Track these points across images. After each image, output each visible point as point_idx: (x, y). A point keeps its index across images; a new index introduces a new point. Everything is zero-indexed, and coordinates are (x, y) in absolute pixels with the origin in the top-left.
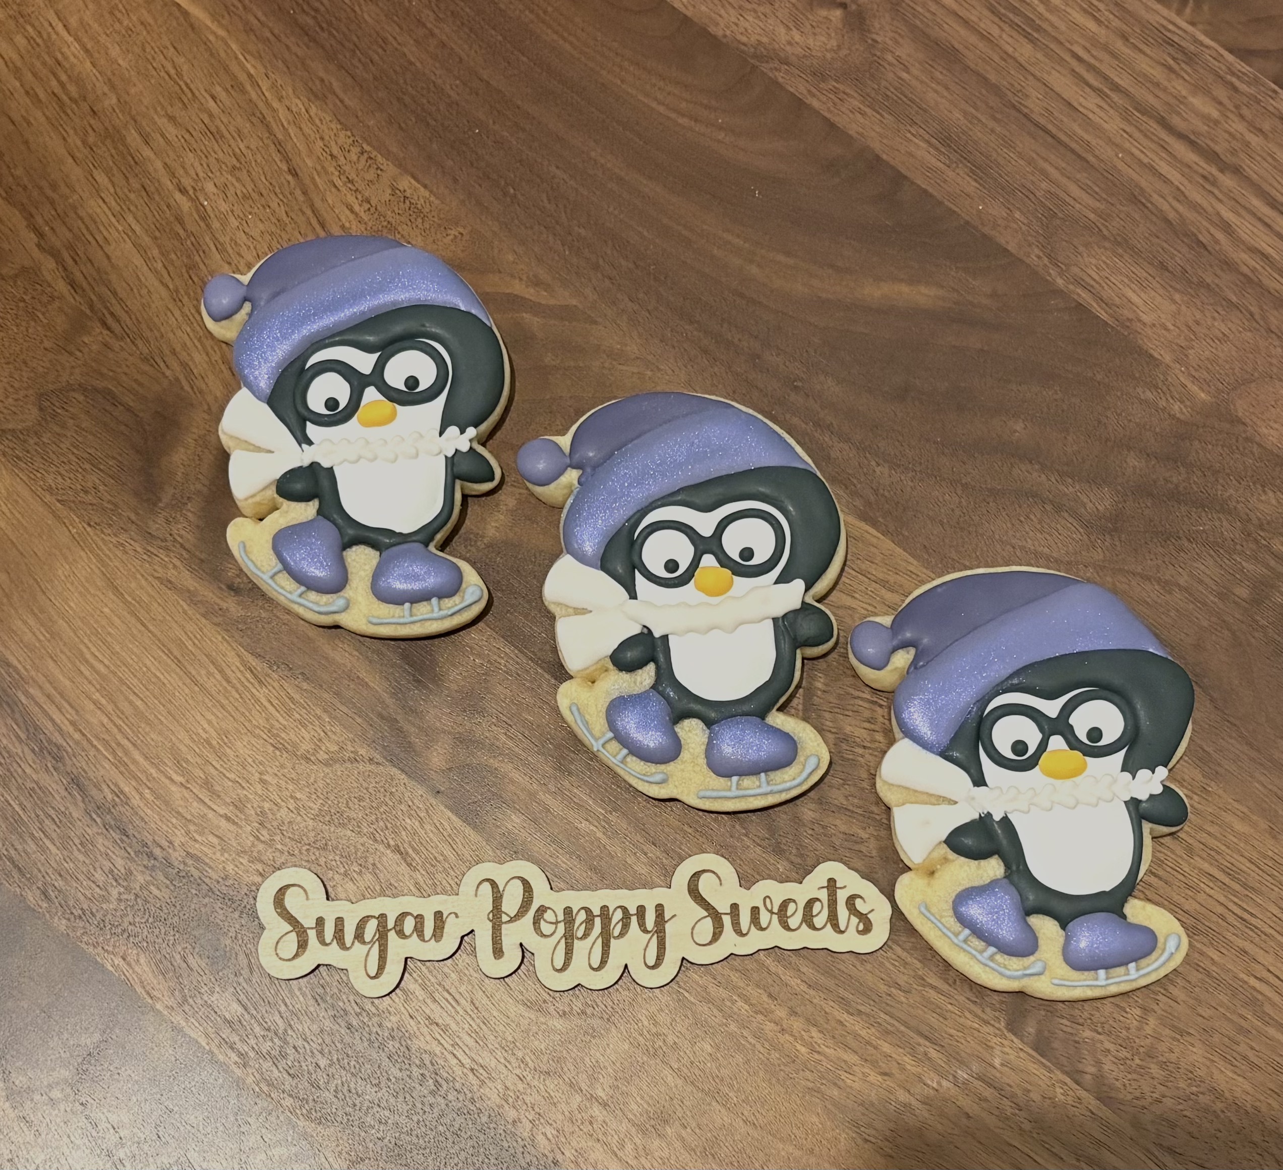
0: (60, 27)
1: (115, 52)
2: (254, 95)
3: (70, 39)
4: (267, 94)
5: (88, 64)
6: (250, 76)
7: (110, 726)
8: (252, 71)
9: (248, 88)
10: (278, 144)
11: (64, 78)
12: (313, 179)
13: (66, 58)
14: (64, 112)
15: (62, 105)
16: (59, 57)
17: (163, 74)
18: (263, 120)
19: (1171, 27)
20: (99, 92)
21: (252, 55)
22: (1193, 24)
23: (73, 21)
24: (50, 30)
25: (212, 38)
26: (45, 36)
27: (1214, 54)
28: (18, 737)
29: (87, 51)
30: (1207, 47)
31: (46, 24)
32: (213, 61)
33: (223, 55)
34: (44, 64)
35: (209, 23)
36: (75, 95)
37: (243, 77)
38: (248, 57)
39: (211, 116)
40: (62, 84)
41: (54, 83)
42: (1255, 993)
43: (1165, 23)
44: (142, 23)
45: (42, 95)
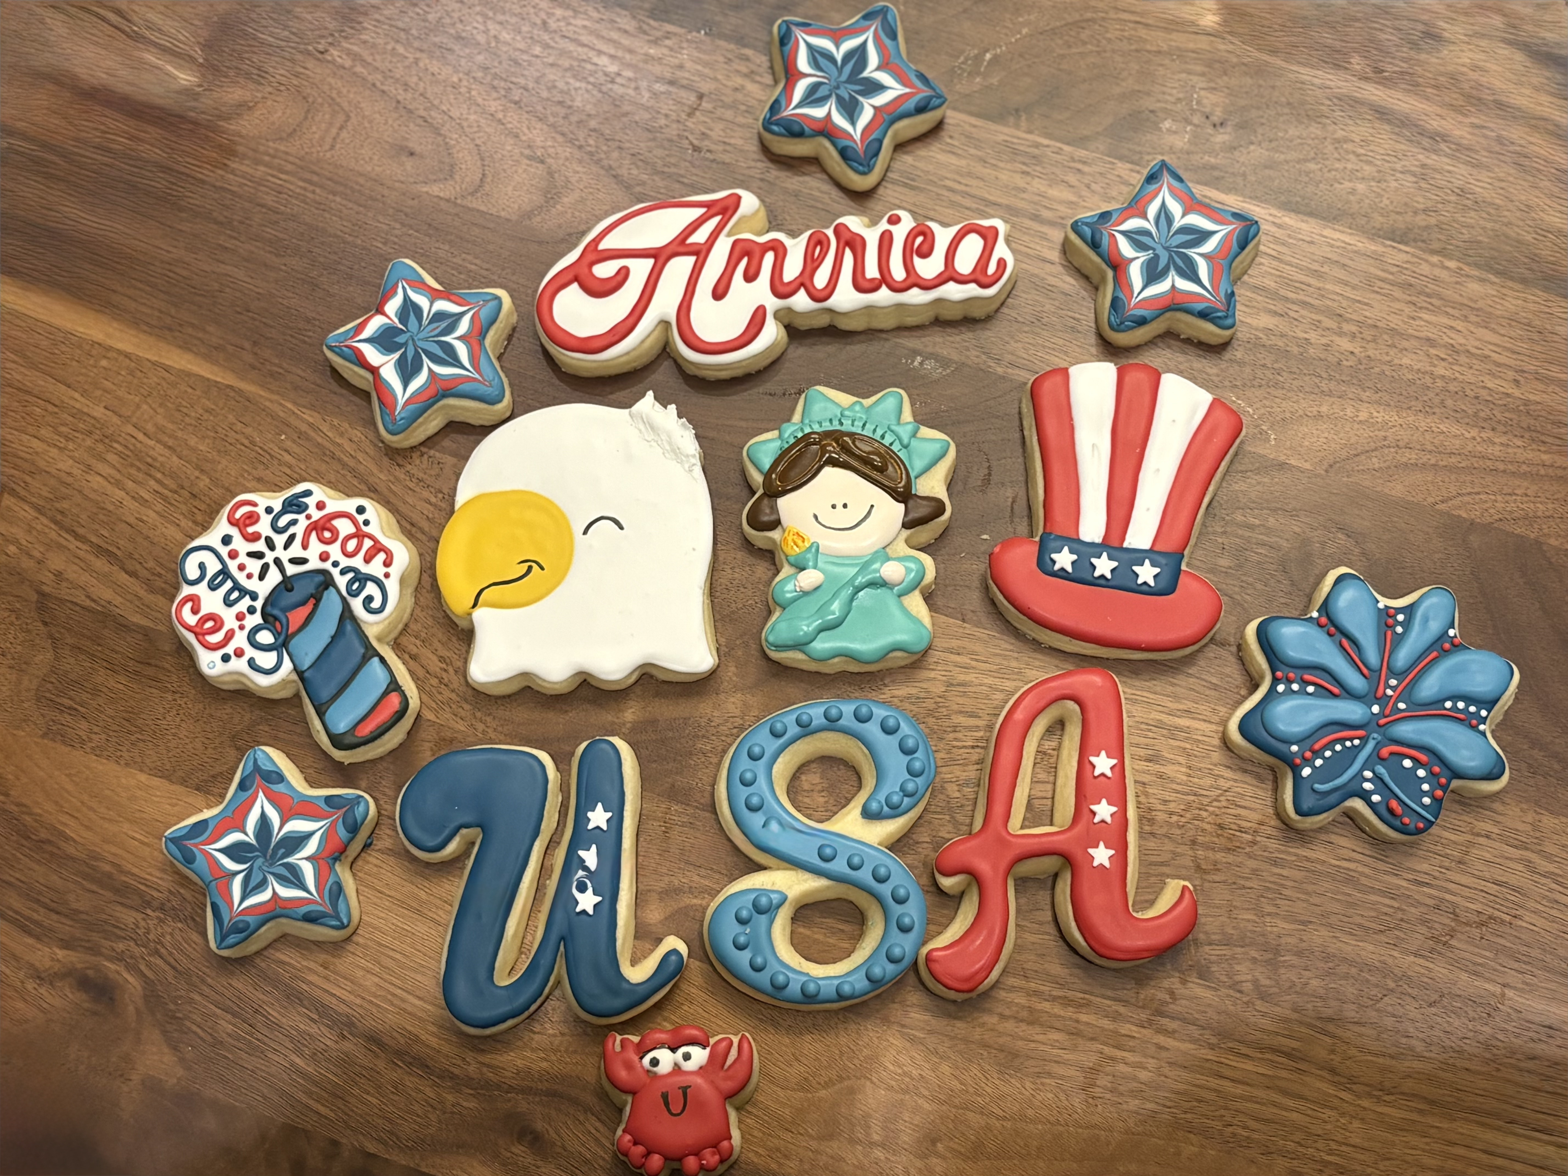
0: (140, 436)
1: (193, 441)
2: (320, 440)
3: (152, 443)
4: (329, 434)
5: (175, 458)
6: (311, 425)
7: (382, 983)
8: (311, 420)
9: (312, 434)
10: (352, 470)
11: (159, 476)
12: (390, 490)
13: (155, 459)
14: (169, 503)
15: (165, 498)
16: (149, 460)
17: (239, 446)
18: (333, 457)
19: (1015, 140)
20: (193, 478)
21: (304, 407)
22: (1030, 132)
23: (150, 427)
24: (133, 440)
25: (267, 404)
26: (131, 447)
27: (1055, 150)
28: (312, 1020)
29: (170, 448)
30: (1047, 146)
31: (128, 437)
32: (275, 422)
33: (282, 414)
34: (139, 469)
35: (262, 393)
36: (174, 486)
37: (304, 427)
38: (304, 410)
39: (290, 467)
40: (158, 481)
41: (152, 483)
42: (1351, 873)
43: (1009, 139)
44: (207, 411)
45: (146, 496)
